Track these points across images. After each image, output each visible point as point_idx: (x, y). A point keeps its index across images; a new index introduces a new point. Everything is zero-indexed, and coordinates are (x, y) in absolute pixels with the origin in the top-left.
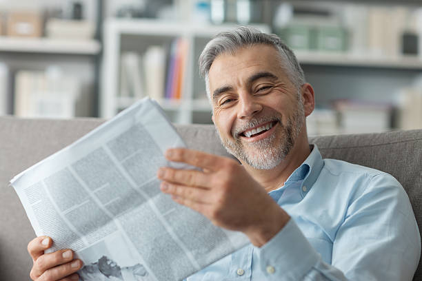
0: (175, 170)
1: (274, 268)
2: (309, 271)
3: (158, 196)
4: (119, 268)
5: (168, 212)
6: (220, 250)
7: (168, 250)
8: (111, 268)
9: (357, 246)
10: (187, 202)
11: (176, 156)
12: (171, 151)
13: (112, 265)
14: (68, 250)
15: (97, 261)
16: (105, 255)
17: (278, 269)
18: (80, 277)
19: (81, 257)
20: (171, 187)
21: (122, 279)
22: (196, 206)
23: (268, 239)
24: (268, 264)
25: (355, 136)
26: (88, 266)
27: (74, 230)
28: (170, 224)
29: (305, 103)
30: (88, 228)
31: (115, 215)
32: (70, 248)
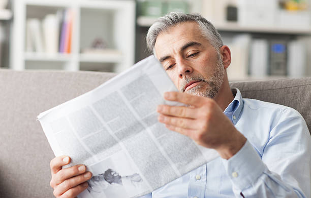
0: (170, 107)
1: (237, 174)
2: (261, 175)
3: (155, 126)
4: (120, 177)
5: (161, 137)
6: (196, 162)
7: (159, 163)
8: (113, 177)
9: (281, 158)
10: (178, 129)
11: (172, 97)
12: (168, 93)
13: (115, 175)
14: (82, 165)
15: (104, 173)
16: (110, 168)
17: (240, 174)
18: (89, 184)
19: (91, 170)
20: (166, 119)
21: (122, 185)
22: (185, 131)
23: (233, 154)
24: (233, 171)
25: (260, 83)
26: (96, 177)
27: (89, 150)
28: (162, 145)
29: (224, 59)
30: (98, 149)
31: (120, 139)
32: (84, 163)
